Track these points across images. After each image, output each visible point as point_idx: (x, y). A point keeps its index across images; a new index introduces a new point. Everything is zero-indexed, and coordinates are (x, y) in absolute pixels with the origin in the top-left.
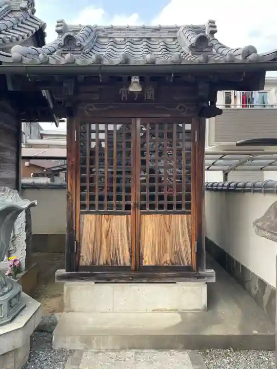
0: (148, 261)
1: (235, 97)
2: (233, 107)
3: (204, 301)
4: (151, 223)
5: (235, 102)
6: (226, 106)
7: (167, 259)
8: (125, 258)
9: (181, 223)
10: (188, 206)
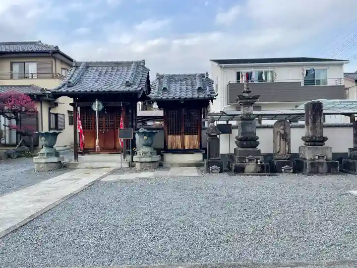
0: (186, 148)
1: (242, 75)
2: (241, 82)
3: (202, 158)
4: (187, 137)
5: (242, 79)
6: (237, 82)
7: (192, 147)
8: (180, 147)
9: (195, 137)
10: (198, 132)
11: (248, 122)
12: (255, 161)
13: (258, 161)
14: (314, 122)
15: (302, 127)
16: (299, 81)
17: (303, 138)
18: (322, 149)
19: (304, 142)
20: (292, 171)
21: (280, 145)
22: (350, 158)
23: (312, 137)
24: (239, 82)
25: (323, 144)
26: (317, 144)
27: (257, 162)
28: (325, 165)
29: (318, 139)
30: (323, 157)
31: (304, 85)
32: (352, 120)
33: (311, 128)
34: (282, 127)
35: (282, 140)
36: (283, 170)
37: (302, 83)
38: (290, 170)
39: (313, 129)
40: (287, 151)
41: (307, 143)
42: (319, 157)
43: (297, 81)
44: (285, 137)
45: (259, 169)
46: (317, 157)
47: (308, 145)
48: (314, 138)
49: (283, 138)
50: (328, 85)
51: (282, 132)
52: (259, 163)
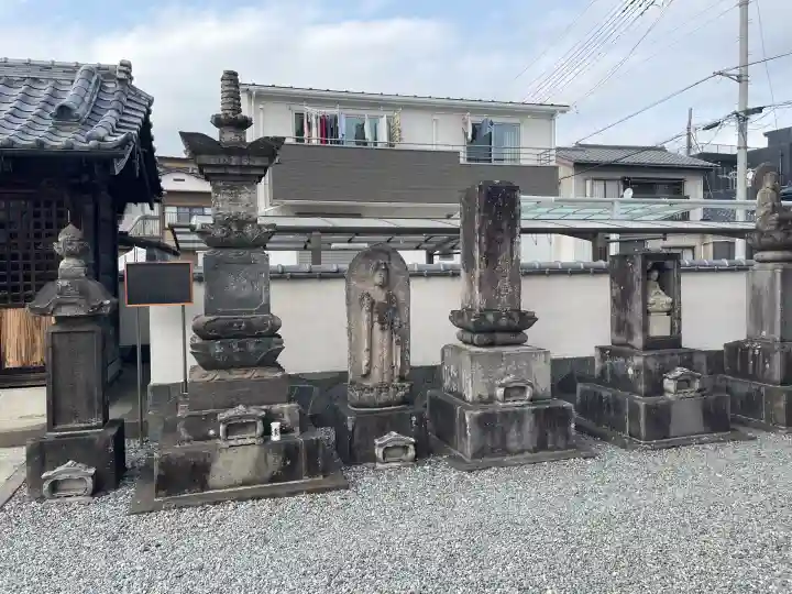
1: (309, 125)
2: (306, 142)
5: (310, 133)
6: (297, 140)
11: (231, 253)
12: (260, 428)
13: (275, 426)
14: (490, 258)
15: (452, 274)
16: (456, 149)
17: (456, 317)
18: (517, 357)
19: (458, 329)
20: (411, 453)
21: (370, 350)
22: (601, 380)
23: (482, 315)
24: (303, 141)
25: (519, 338)
26: (500, 337)
27: (267, 432)
28: (529, 421)
29: (504, 321)
30: (523, 389)
31: (469, 160)
32: (600, 253)
33: (481, 277)
34: (378, 279)
35: (377, 326)
36: (379, 452)
37: (462, 154)
38: (405, 448)
39: (488, 283)
40: (397, 373)
41: (468, 336)
42: (508, 391)
43: (450, 149)
44: (390, 316)
45: (274, 462)
46: (500, 392)
47: (472, 343)
48: (490, 317)
49: (381, 322)
50: (523, 163)
51: (380, 296)
52: (275, 438)
